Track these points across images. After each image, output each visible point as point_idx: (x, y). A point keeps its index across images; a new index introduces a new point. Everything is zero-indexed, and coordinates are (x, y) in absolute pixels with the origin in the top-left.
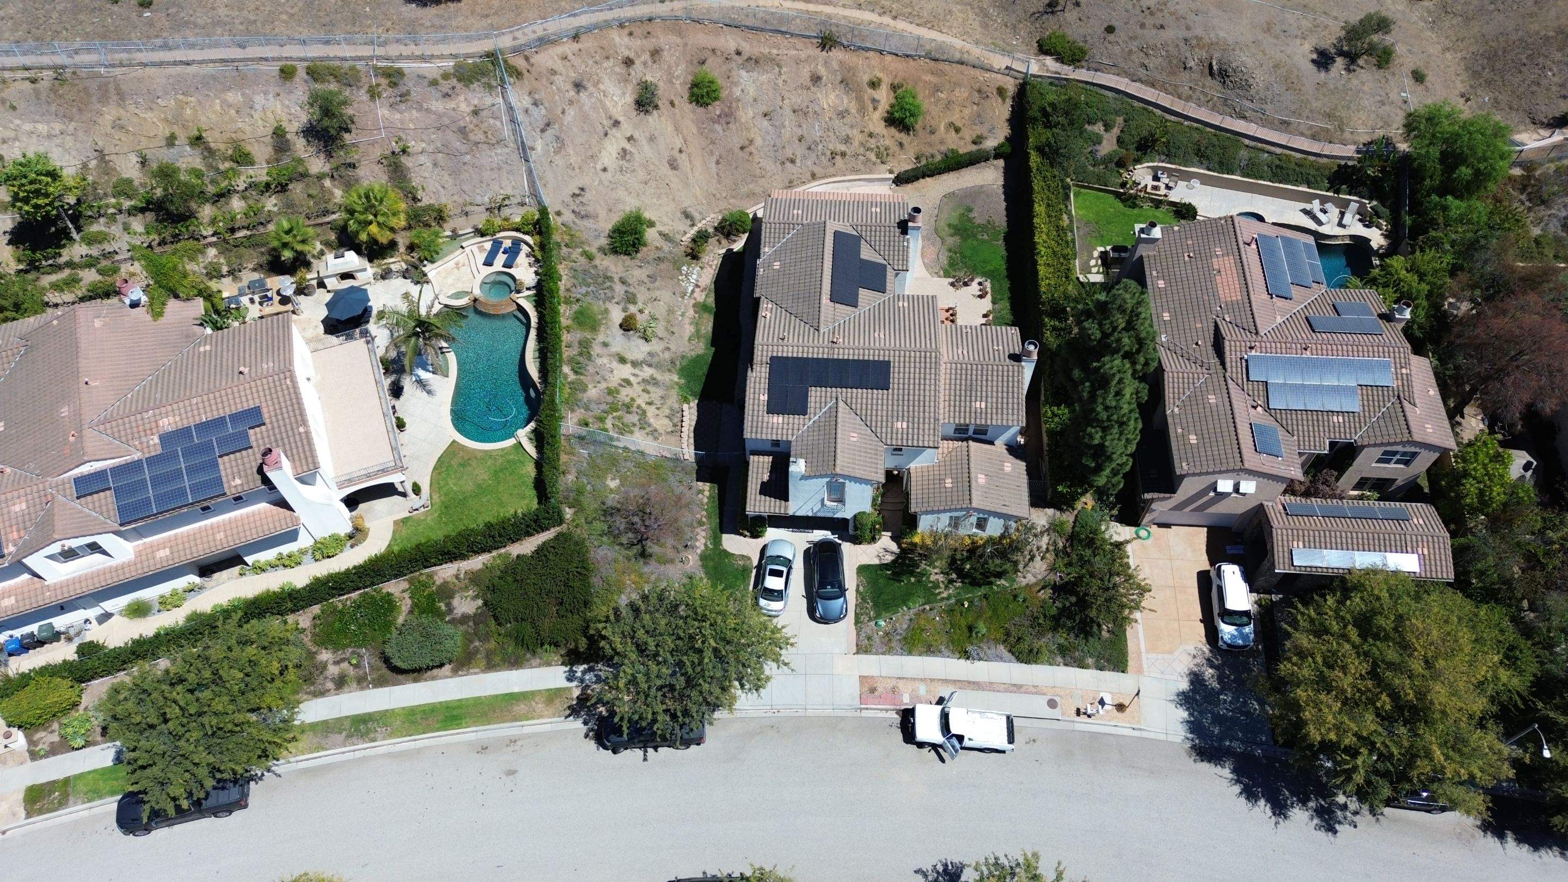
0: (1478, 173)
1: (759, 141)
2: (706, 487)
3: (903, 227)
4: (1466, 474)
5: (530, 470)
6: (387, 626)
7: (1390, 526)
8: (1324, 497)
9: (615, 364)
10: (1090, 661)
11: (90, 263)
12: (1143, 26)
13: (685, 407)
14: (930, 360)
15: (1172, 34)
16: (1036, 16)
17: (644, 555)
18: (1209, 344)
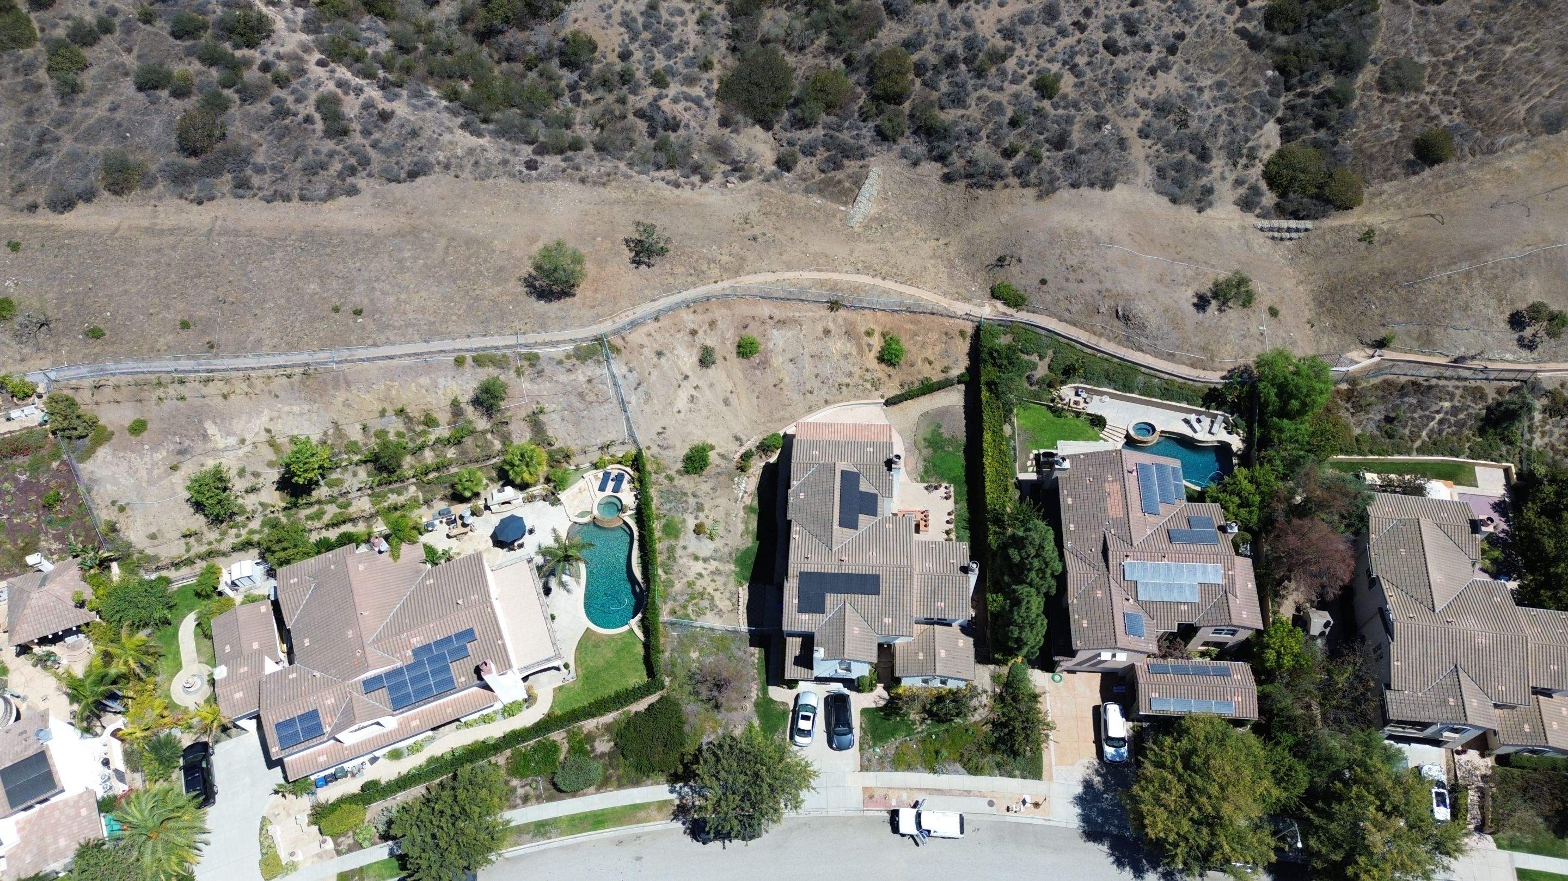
0: (1304, 404)
1: (787, 380)
2: (756, 651)
3: (889, 464)
4: (1268, 646)
5: (640, 650)
6: (554, 761)
7: (1217, 680)
8: (1177, 658)
9: (692, 563)
10: (1017, 772)
11: (332, 500)
12: (1067, 280)
13: (740, 589)
14: (907, 573)
15: (1089, 287)
16: (990, 268)
17: (717, 706)
18: (1100, 551)
